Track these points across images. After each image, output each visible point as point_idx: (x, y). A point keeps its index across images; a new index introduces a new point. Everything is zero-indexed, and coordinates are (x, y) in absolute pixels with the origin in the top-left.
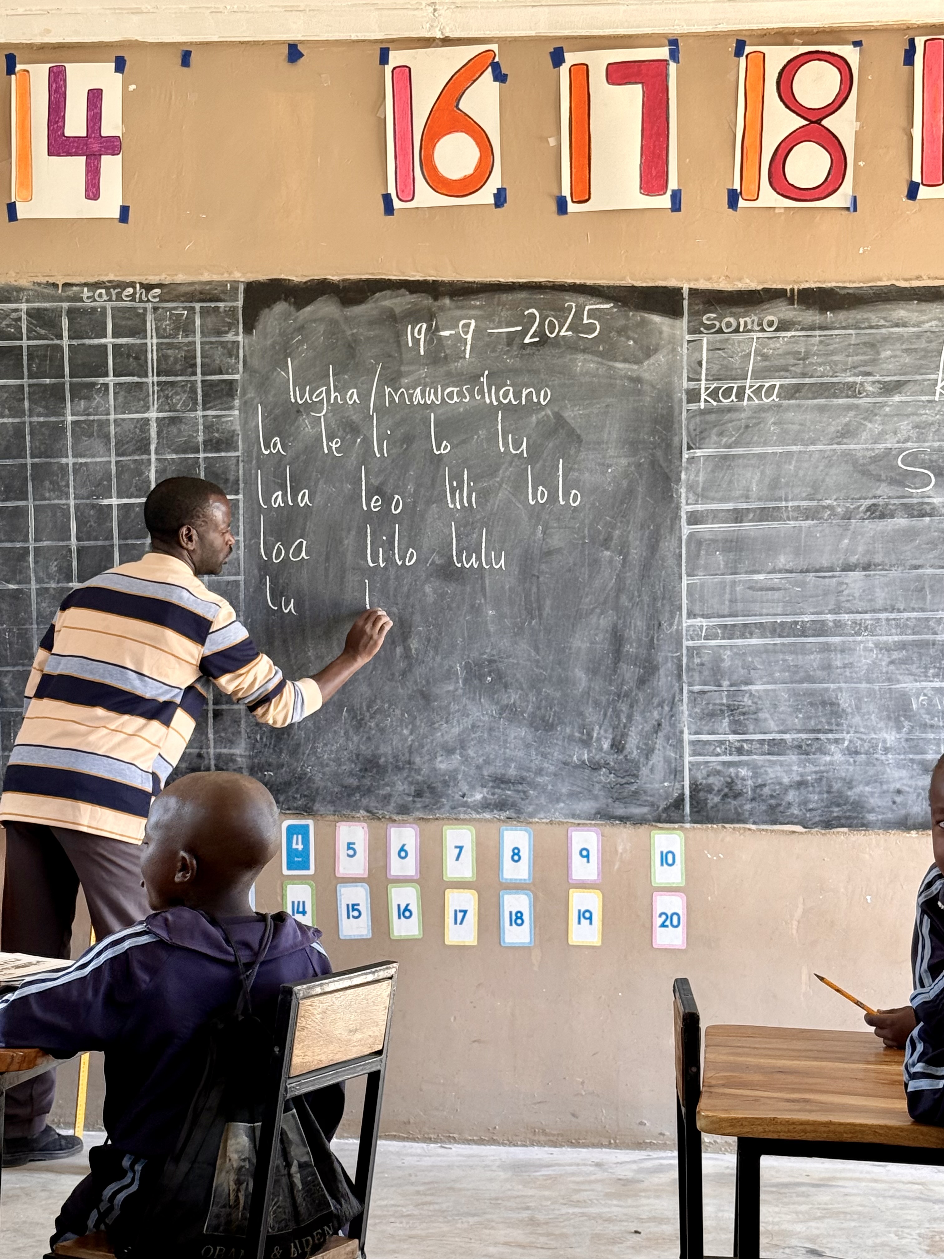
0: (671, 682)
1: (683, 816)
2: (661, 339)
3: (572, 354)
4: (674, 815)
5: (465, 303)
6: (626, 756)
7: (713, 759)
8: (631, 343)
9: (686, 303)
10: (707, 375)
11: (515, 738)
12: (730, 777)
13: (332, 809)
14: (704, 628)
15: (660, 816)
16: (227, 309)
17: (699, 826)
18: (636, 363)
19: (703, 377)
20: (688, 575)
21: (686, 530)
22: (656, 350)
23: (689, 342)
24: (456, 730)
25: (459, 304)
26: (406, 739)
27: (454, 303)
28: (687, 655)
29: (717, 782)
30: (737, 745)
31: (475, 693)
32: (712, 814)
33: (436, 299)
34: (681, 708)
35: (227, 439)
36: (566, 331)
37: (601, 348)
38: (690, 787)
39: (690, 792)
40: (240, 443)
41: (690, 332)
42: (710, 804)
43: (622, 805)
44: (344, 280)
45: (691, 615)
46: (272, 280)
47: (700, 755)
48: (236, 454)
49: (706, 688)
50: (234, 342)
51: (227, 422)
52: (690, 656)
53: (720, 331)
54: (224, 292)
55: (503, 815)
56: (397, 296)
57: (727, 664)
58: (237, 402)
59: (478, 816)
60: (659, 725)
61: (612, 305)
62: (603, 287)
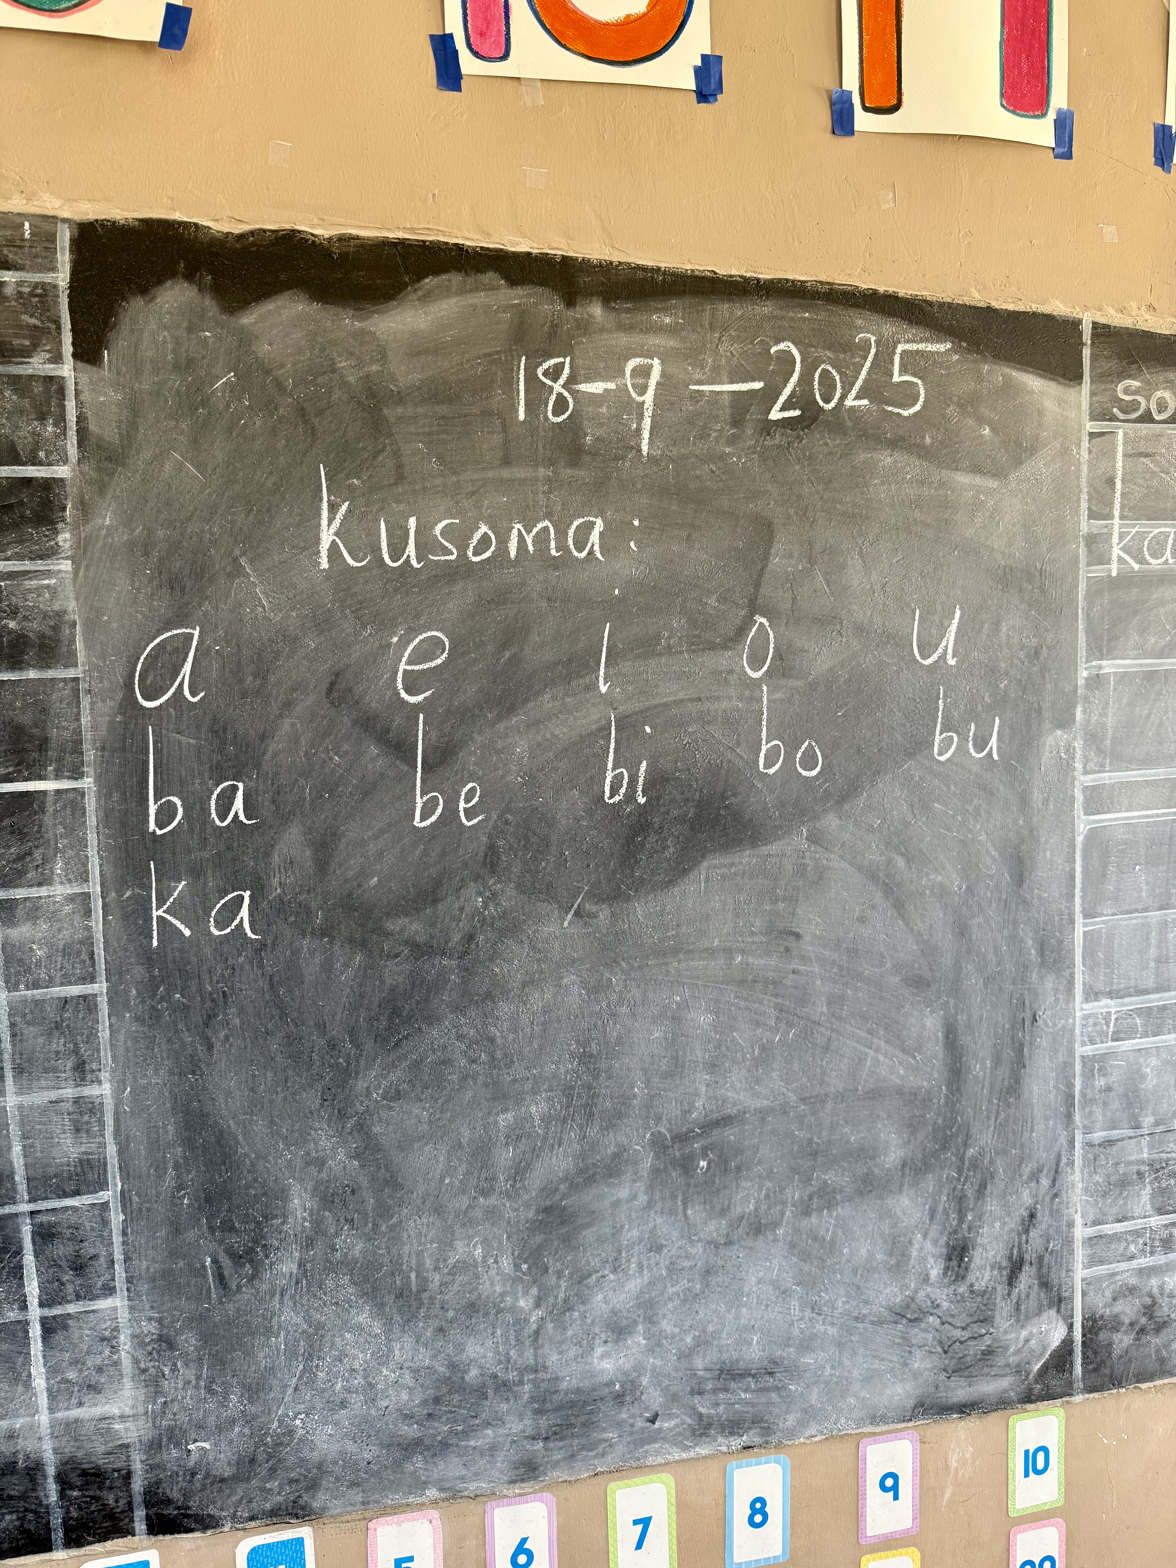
0: (1054, 1129)
1: (1070, 1384)
2: (1040, 426)
3: (868, 449)
4: (1055, 1383)
5: (640, 317)
6: (972, 1285)
7: (1123, 1266)
8: (987, 431)
9: (1086, 352)
10: (1122, 507)
11: (759, 1282)
12: (1150, 1295)
13: (359, 1498)
14: (1113, 1018)
15: (1030, 1390)
16: (26, 290)
17: (1096, 1395)
18: (995, 475)
19: (1117, 513)
20: (1086, 917)
21: (1083, 824)
22: (1032, 451)
23: (1091, 435)
24: (634, 1285)
25: (625, 318)
26: (526, 1321)
27: (612, 316)
28: (1083, 1074)
29: (1128, 1309)
30: (1164, 1234)
31: (673, 1197)
32: (1119, 1369)
33: (570, 301)
34: (1071, 1178)
35: (42, 636)
36: (857, 398)
37: (928, 440)
38: (1083, 1326)
39: (1084, 1335)
40: (79, 645)
41: (1094, 417)
42: (1117, 1351)
43: (962, 1382)
44: (342, 239)
45: (1091, 994)
46: (148, 223)
47: (1102, 1262)
48: (71, 673)
49: (1115, 1134)
50: (51, 379)
51: (39, 591)
52: (1089, 1075)
53: (1147, 418)
54: (16, 243)
55: (736, 1443)
56: (477, 289)
57: (1151, 1082)
58: (65, 538)
59: (684, 1455)
60: (1032, 1216)
61: (949, 346)
62: (930, 304)
